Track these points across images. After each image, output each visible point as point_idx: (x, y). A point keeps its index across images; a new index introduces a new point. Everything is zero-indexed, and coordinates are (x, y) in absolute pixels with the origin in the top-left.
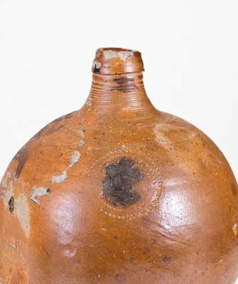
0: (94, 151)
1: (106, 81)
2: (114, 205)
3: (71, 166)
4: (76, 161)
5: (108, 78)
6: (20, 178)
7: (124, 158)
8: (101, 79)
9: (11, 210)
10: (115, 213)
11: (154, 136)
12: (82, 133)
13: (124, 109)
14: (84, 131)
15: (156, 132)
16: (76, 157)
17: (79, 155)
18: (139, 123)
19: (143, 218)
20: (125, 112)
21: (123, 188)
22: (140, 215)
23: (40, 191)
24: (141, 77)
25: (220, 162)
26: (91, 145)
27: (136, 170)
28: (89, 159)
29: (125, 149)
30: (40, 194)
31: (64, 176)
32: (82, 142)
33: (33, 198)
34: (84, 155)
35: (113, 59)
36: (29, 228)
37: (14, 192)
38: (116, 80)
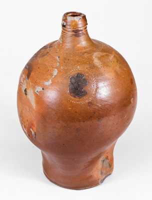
0: (64, 69)
1: (69, 32)
2: (75, 97)
3: (53, 77)
4: (56, 74)
5: (69, 30)
6: (29, 80)
7: (79, 73)
8: (66, 30)
9: (26, 94)
10: (75, 101)
11: (93, 60)
12: (58, 59)
13: (78, 46)
14: (59, 57)
15: (94, 57)
16: (55, 72)
17: (57, 71)
18: (85, 53)
19: (89, 103)
20: (78, 47)
21: (79, 89)
22: (87, 101)
23: (39, 89)
24: (86, 28)
25: (125, 69)
26: (63, 66)
27: (84, 79)
28: (62, 74)
29: (79, 68)
30: (39, 90)
31: (50, 82)
32: (58, 64)
33: (36, 91)
34: (59, 71)
35: (72, 21)
36: (35, 105)
37: (27, 86)
38: (73, 31)
